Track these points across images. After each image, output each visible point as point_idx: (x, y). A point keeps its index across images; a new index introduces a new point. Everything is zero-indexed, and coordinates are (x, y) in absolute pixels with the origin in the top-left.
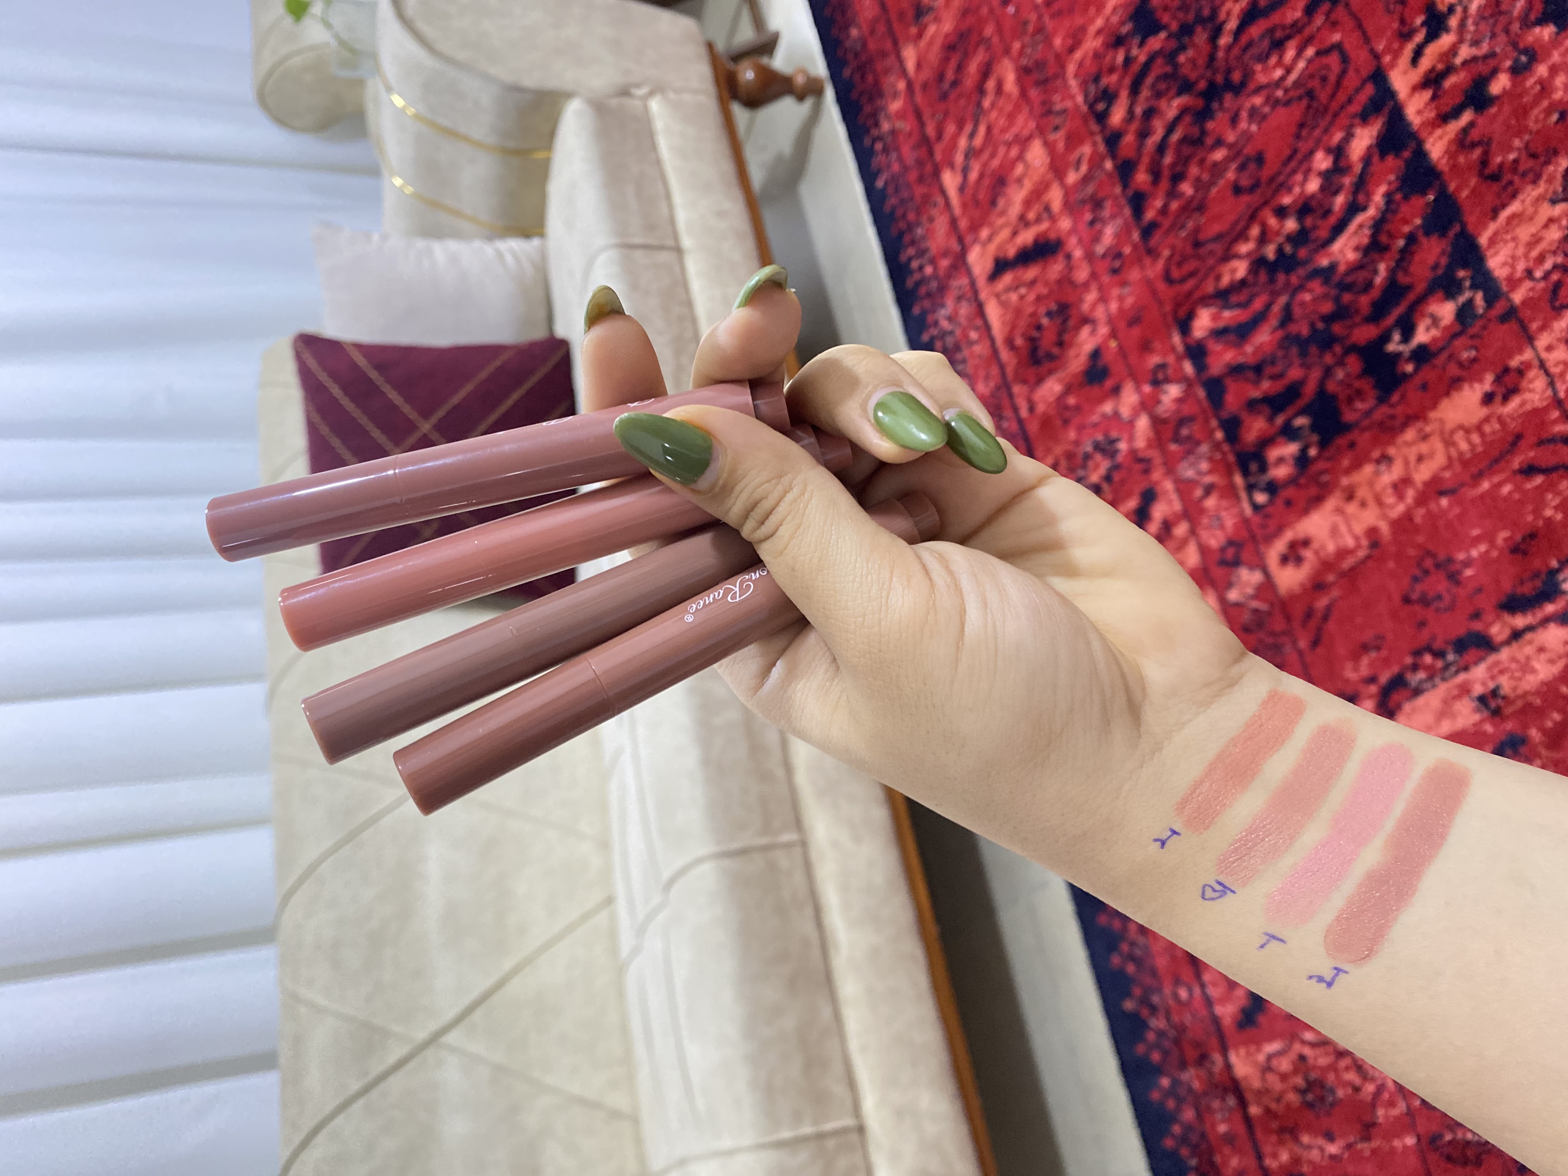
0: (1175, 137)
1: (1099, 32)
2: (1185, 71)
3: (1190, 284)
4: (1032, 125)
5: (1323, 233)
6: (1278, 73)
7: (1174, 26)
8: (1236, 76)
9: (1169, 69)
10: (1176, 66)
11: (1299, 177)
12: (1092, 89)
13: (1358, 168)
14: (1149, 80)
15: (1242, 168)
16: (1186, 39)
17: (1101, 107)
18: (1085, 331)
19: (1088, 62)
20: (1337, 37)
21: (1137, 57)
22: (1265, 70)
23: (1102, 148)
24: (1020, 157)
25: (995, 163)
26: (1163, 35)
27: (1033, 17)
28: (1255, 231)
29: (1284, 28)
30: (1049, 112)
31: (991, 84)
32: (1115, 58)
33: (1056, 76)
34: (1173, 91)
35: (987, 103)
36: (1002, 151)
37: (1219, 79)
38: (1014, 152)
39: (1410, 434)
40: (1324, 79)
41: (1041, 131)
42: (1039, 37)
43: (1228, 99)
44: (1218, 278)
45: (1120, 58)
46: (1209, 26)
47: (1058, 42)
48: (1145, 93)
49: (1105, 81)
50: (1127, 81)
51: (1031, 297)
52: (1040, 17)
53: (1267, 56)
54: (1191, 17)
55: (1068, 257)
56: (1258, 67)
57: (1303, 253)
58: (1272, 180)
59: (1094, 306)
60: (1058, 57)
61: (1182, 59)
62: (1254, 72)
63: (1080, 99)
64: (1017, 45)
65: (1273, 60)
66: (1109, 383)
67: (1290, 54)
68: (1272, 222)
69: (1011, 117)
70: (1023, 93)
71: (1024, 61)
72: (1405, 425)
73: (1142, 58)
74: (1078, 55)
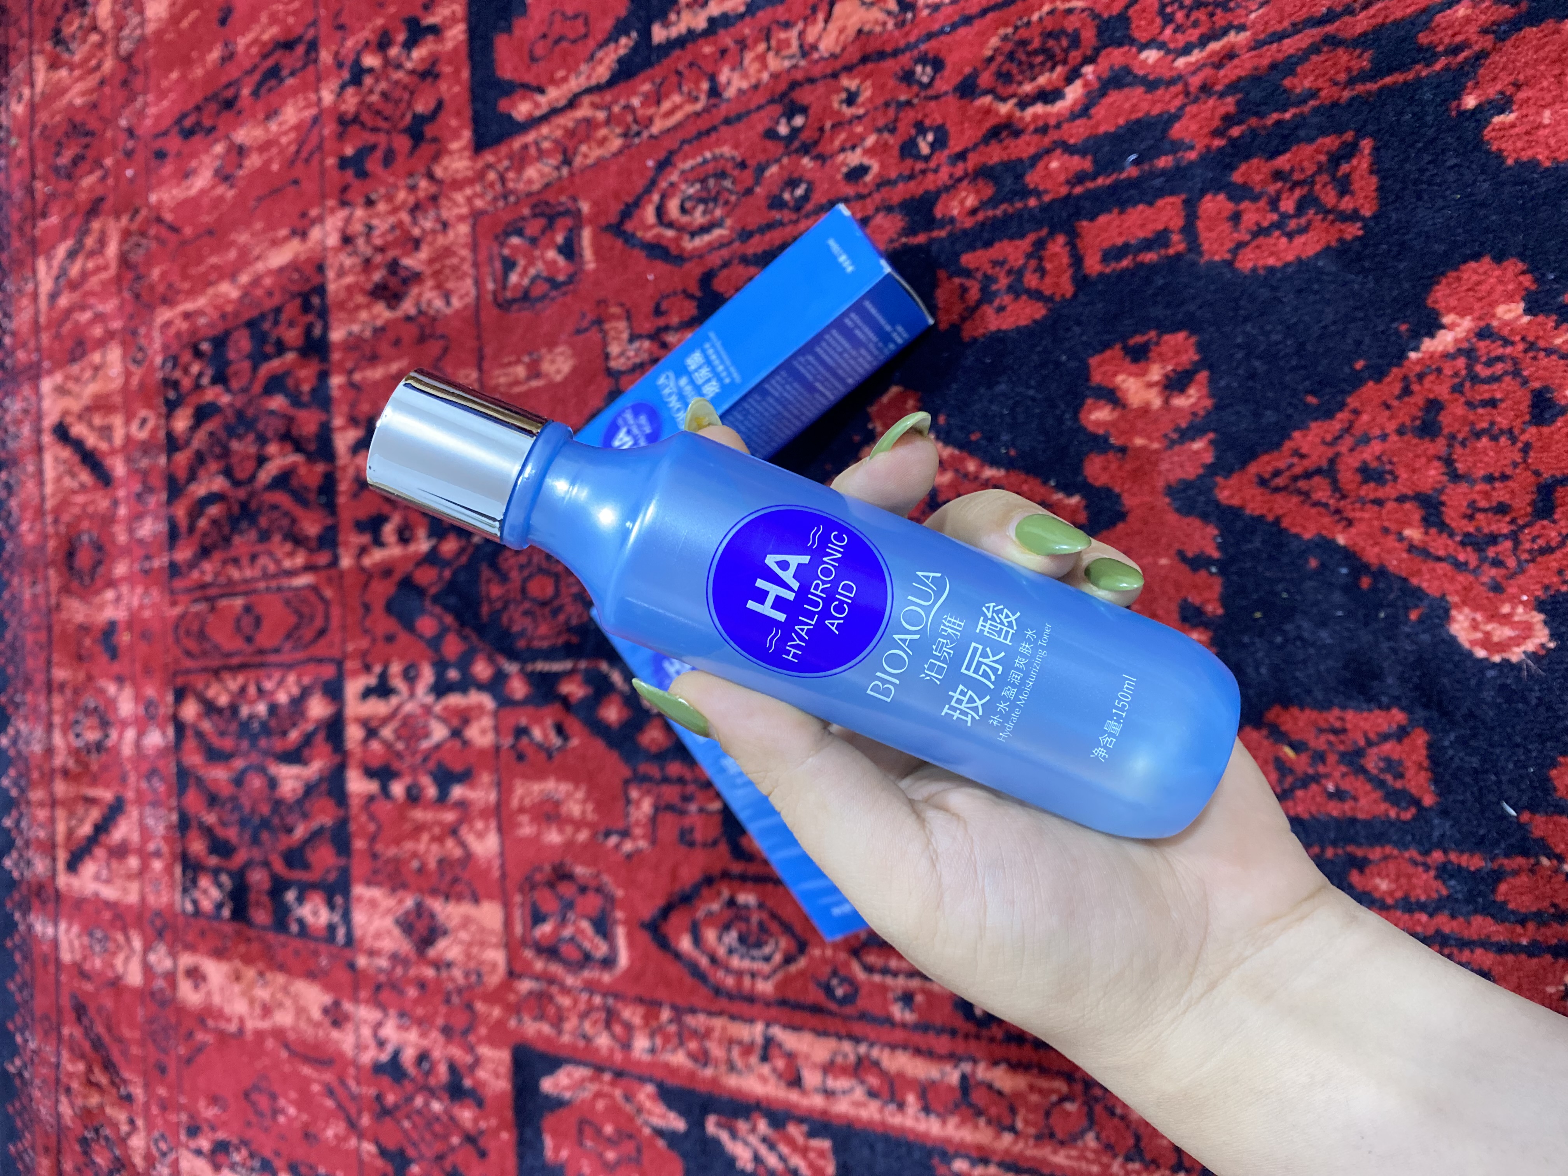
0: (214, 510)
1: (187, 316)
3: (188, 663)
4: (119, 324)
5: (278, 745)
6: (287, 564)
7: (237, 403)
8: (263, 522)
9: (224, 438)
10: (229, 446)
11: (277, 676)
12: (169, 365)
13: (310, 727)
14: (209, 427)
15: (248, 609)
16: (241, 430)
17: (172, 395)
18: (110, 595)
19: (171, 332)
20: (328, 593)
21: (204, 388)
22: (281, 545)
23: (162, 434)
24: (101, 344)
25: (82, 318)
26: (227, 397)
28: (240, 680)
29: (301, 529)
30: (134, 333)
31: (96, 225)
32: (191, 363)
33: (146, 306)
34: (221, 466)
35: (88, 242)
36: (89, 314)
38: (98, 331)
39: (280, 979)
40: (312, 618)
41: (124, 344)
42: (143, 242)
43: (253, 535)
44: (207, 686)
45: (195, 369)
46: (258, 443)
47: (155, 273)
48: (203, 433)
49: (177, 374)
50: (194, 400)
51: (80, 499)
52: (148, 221)
53: (284, 538)
54: (250, 414)
55: (115, 503)
56: (277, 537)
57: (263, 743)
58: (261, 652)
59: (124, 579)
60: (152, 288)
61: (235, 445)
62: (273, 536)
63: (158, 361)
64: (125, 220)
66: (116, 668)
67: (299, 561)
68: (252, 690)
69: (105, 290)
70: (118, 279)
71: (126, 247)
72: (282, 968)
73: (209, 397)
74: (167, 314)
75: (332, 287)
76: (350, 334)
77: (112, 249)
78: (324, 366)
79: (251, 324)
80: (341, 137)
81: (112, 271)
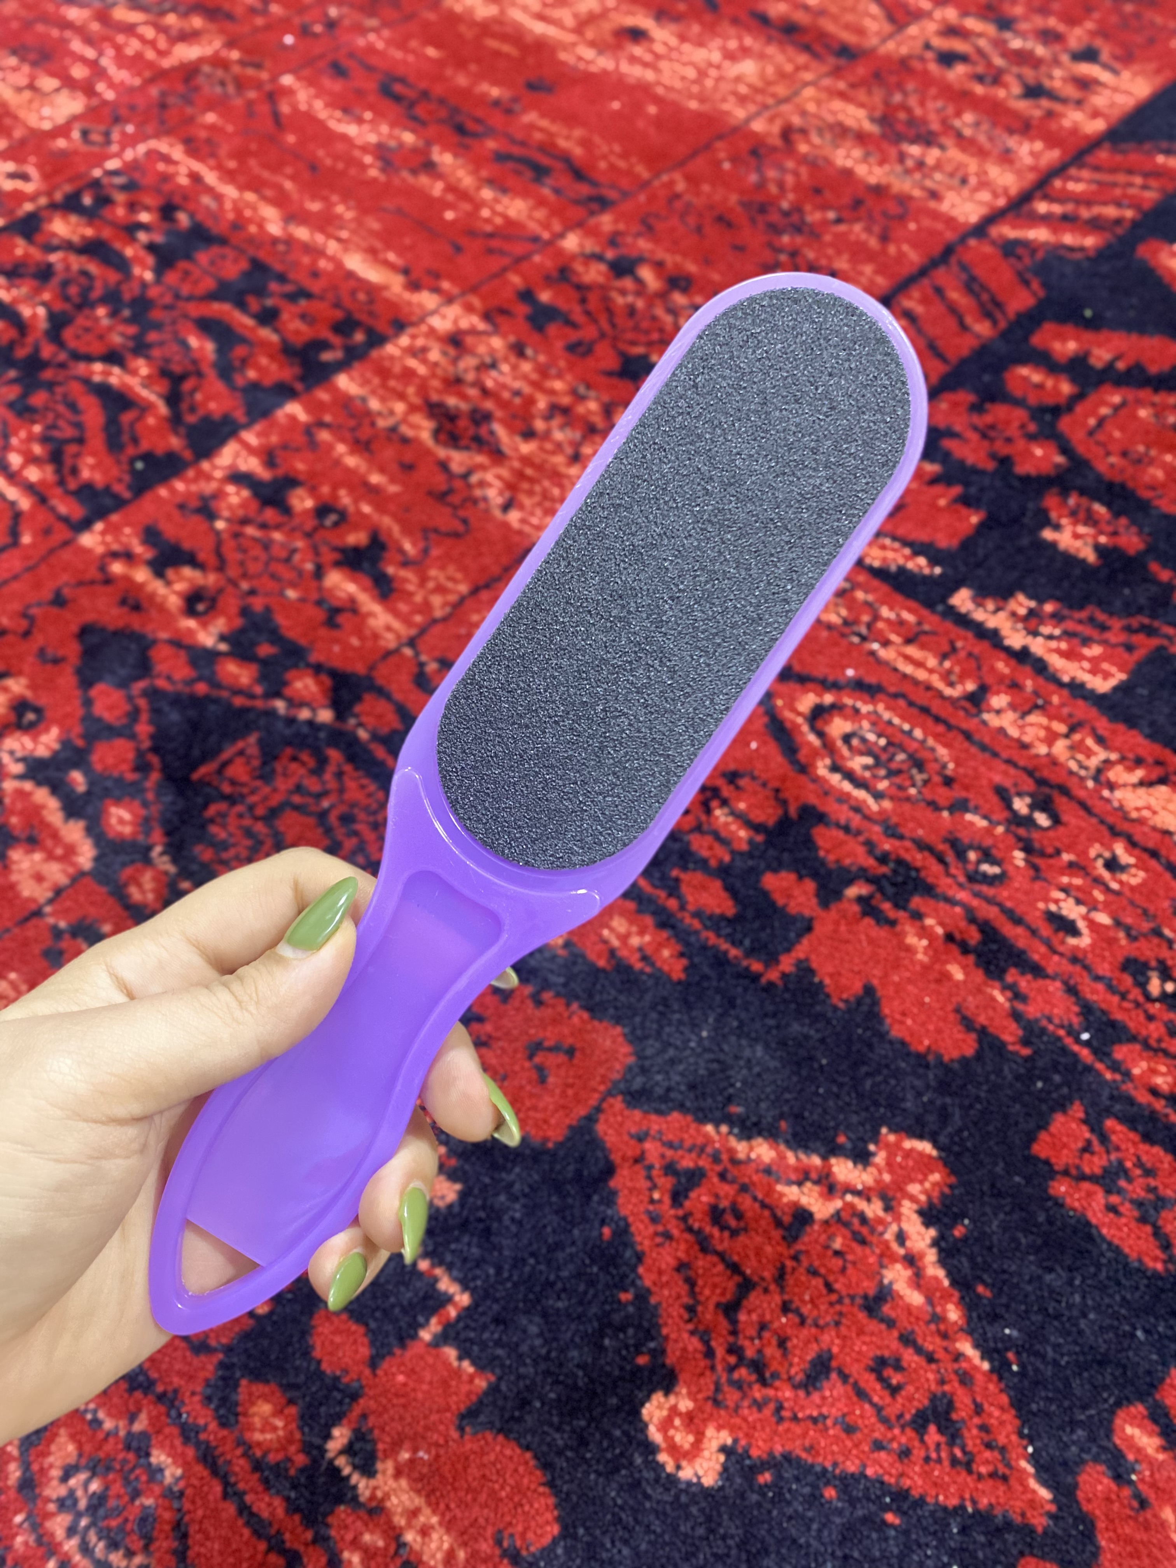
1: (195, 177)
2: (81, 321)
4: (110, 95)
7: (153, 293)
9: (96, 293)
10: (93, 305)
12: (119, 180)
14: (93, 268)
16: (126, 313)
17: (87, 200)
19: (161, 167)
21: (133, 240)
22: (31, 438)
23: (26, 208)
24: (69, 83)
25: (77, 45)
26: (148, 276)
27: (264, 76)
29: (77, 456)
30: (117, 120)
31: (197, 22)
32: (147, 209)
33: (162, 122)
34: (59, 306)
35: (171, 19)
36: (90, 53)
37: (48, 375)
38: (79, 72)
41: (92, 111)
42: (231, 89)
43: (12, 392)
45: (144, 217)
46: (131, 344)
47: (211, 118)
48: (77, 262)
49: (120, 197)
50: (106, 233)
52: (258, 85)
53: (44, 439)
54: (156, 315)
56: (37, 429)
60: (190, 120)
61: (101, 312)
62: (34, 422)
63: (112, 164)
64: (235, 55)
65: (37, 449)
67: (33, 474)
69: (135, 63)
70: (160, 75)
71: (206, 69)
73: (129, 252)
74: (177, 153)
75: (390, 349)
76: (364, 400)
77: (188, 53)
78: (299, 386)
79: (258, 267)
80: (548, 281)
81: (166, 63)
